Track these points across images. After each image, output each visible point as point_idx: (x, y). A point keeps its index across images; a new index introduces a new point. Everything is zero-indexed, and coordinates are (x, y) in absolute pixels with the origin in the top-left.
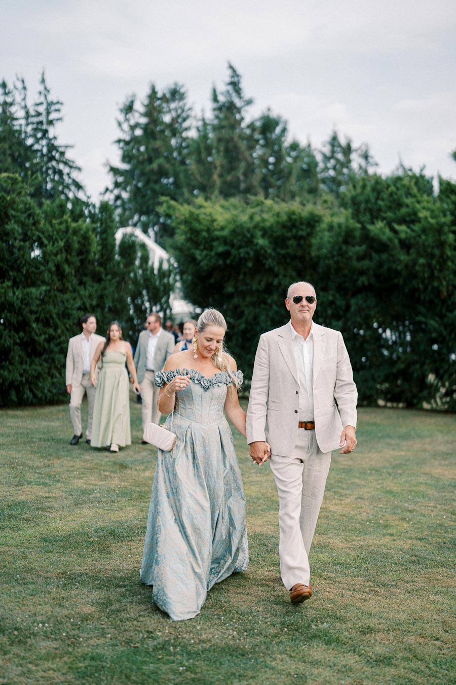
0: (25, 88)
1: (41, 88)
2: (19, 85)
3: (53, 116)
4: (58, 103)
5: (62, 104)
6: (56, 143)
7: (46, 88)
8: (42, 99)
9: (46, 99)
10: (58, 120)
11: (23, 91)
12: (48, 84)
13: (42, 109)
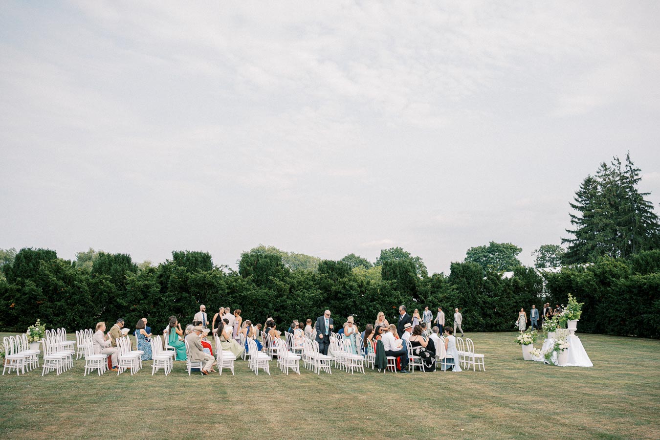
0: (620, 163)
1: (627, 163)
2: (616, 162)
3: (635, 177)
4: (638, 170)
5: (640, 170)
6: (639, 192)
7: (630, 163)
8: (628, 168)
9: (631, 168)
10: (638, 179)
11: (618, 165)
12: (631, 160)
13: (628, 175)
